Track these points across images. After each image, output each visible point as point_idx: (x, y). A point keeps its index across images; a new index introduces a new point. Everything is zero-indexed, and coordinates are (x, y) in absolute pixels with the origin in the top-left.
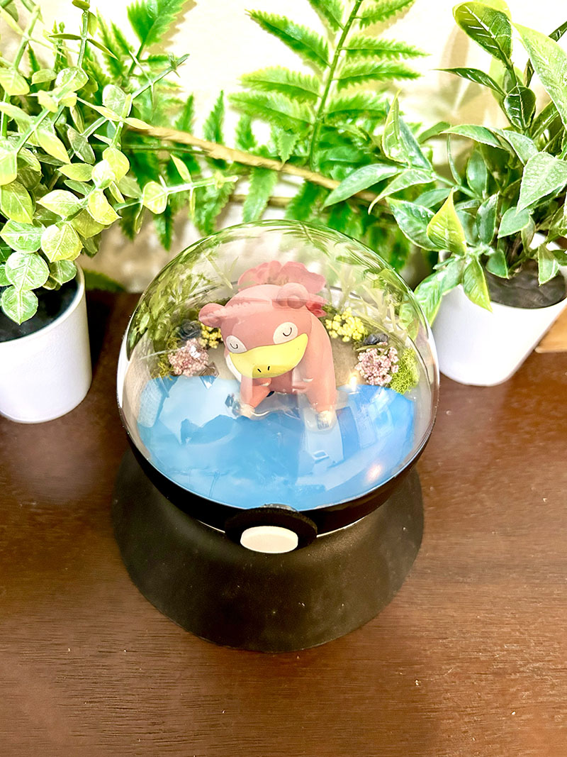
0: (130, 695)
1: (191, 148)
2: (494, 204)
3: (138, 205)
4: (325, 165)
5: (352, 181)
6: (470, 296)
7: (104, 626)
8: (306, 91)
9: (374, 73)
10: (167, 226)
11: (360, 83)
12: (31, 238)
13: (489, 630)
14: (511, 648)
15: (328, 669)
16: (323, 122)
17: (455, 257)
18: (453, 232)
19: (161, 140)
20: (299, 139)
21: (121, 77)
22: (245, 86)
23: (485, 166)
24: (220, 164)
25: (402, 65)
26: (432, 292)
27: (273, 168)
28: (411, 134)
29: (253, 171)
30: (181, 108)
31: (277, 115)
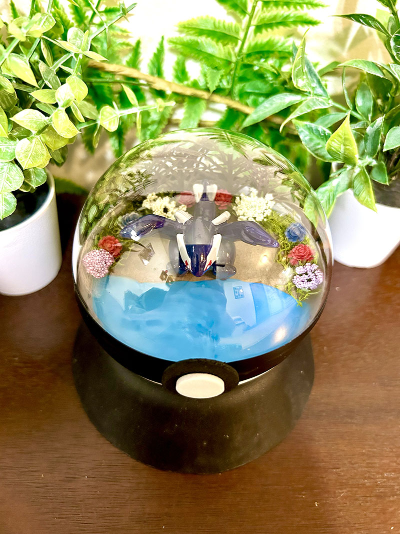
0: (89, 512)
1: (138, 82)
2: (380, 125)
3: (96, 125)
4: (243, 95)
5: (265, 108)
6: (358, 199)
7: (70, 457)
8: (230, 36)
9: (283, 21)
10: (120, 143)
12: (7, 150)
13: (372, 462)
14: (389, 476)
15: (246, 492)
16: (243, 61)
17: (347, 168)
18: (347, 147)
19: (115, 75)
20: (223, 74)
21: (83, 25)
22: (181, 32)
23: (371, 94)
24: (161, 94)
25: (306, 14)
26: (328, 195)
27: (203, 97)
28: (313, 68)
29: (187, 99)
30: (130, 50)
31: (206, 56)
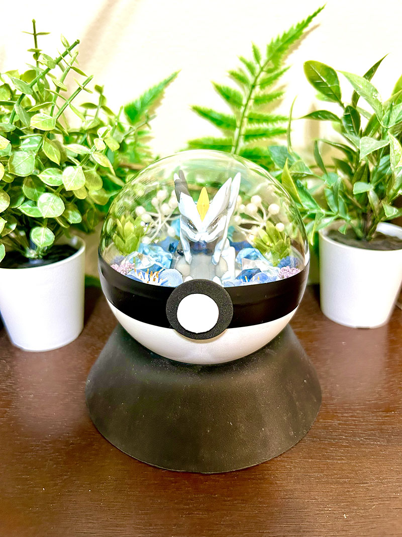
8: (226, 146)
9: (265, 133)
11: (257, 139)
12: (56, 179)
25: (280, 127)
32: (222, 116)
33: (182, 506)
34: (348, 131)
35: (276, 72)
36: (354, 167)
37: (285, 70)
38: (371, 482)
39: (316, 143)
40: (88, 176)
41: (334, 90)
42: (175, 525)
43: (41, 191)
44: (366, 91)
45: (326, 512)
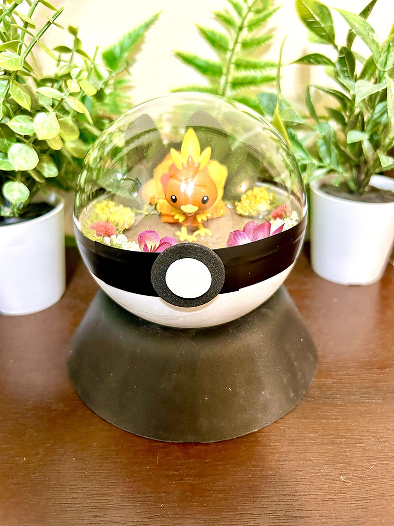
9: (253, 81)
12: (28, 127)
32: (207, 63)
33: (171, 473)
34: (342, 76)
35: (264, 13)
36: (347, 116)
37: (274, 11)
38: (367, 442)
39: (308, 89)
40: (63, 125)
41: (327, 30)
42: (164, 492)
43: (12, 141)
44: (361, 29)
45: (322, 474)
